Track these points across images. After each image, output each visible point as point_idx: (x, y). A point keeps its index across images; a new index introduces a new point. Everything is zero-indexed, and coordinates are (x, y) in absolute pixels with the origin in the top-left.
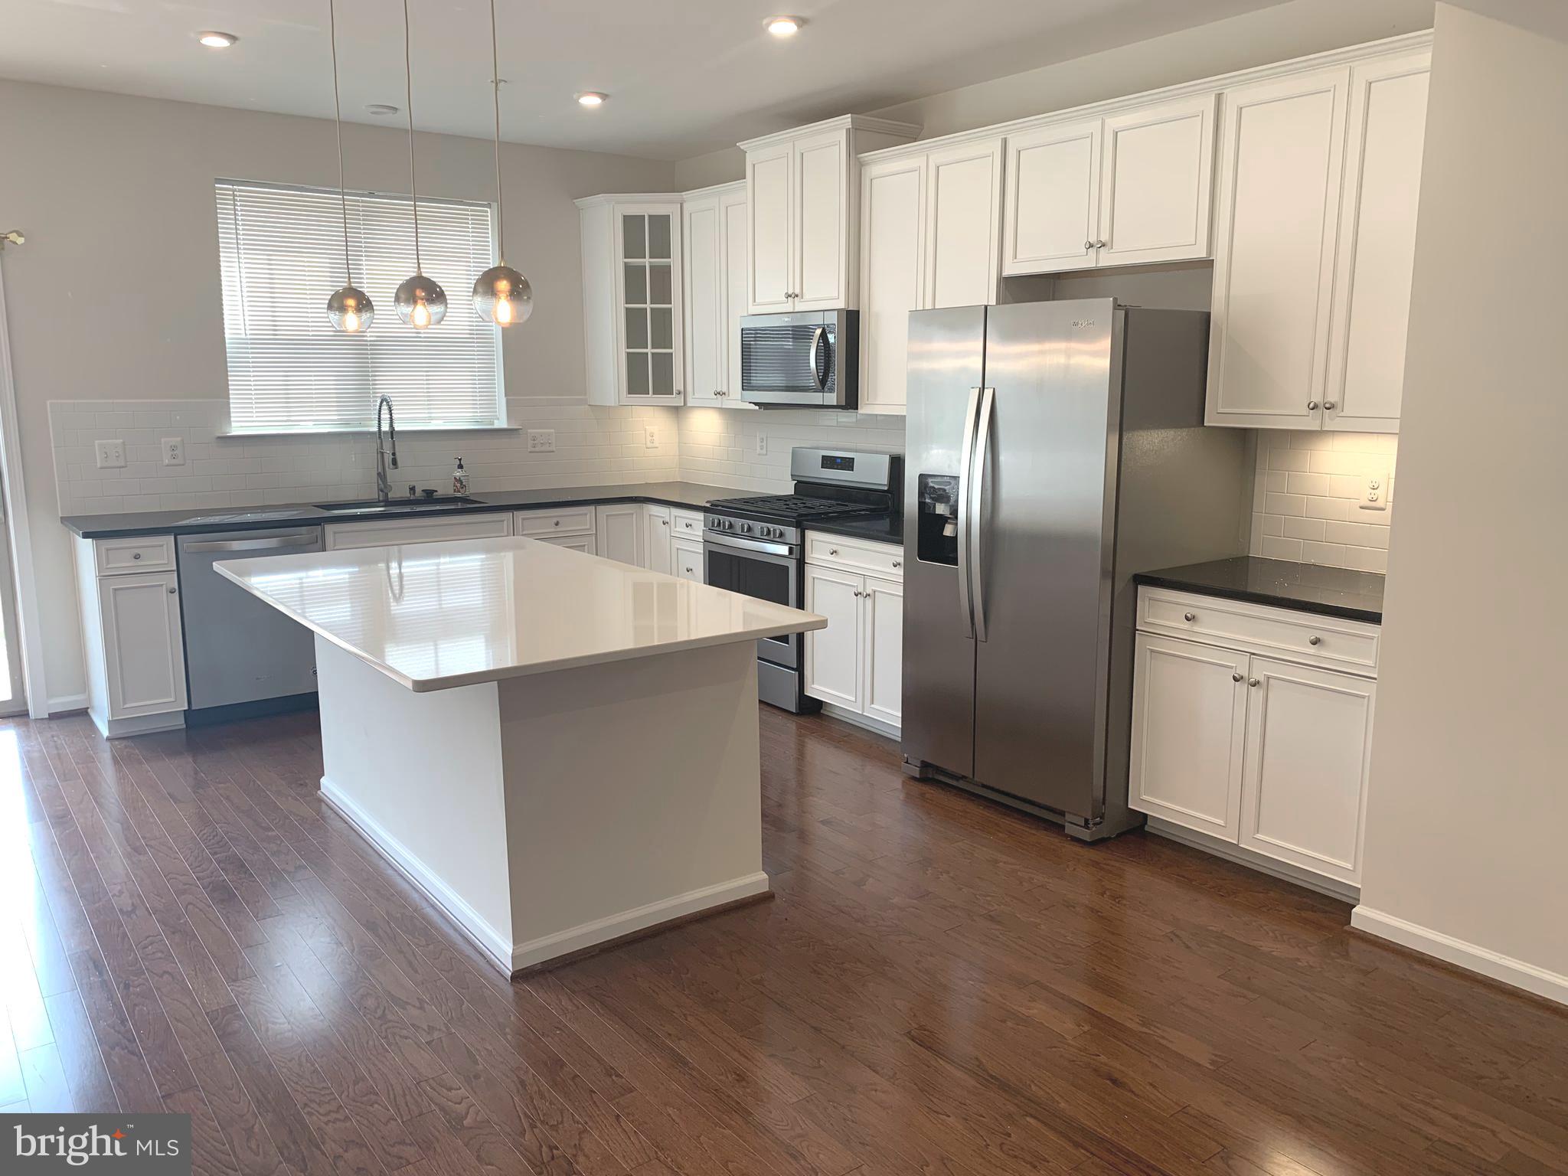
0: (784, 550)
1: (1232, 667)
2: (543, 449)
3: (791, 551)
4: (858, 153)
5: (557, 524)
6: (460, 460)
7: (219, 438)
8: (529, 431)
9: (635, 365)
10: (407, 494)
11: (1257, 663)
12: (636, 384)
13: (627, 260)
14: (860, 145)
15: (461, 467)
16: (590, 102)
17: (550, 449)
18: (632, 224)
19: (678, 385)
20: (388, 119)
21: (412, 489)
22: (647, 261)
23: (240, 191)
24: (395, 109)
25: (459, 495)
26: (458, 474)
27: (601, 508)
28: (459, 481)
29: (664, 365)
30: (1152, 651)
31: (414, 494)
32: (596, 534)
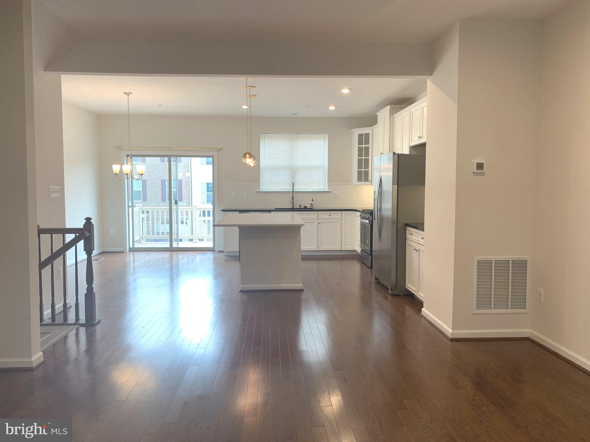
0: (367, 221)
1: (415, 247)
2: (338, 197)
3: (369, 222)
4: (393, 115)
5: (330, 215)
6: (312, 199)
7: (257, 192)
8: (334, 192)
9: (360, 173)
10: (299, 207)
11: (418, 245)
12: (360, 179)
13: (359, 146)
14: (392, 113)
15: (312, 200)
16: (332, 108)
17: (339, 197)
18: (360, 136)
19: (370, 179)
20: (295, 116)
21: (300, 206)
22: (363, 146)
23: (267, 135)
24: (296, 114)
25: (311, 208)
26: (312, 202)
27: (343, 212)
28: (311, 204)
29: (367, 173)
30: (408, 244)
31: (301, 207)
32: (341, 219)
